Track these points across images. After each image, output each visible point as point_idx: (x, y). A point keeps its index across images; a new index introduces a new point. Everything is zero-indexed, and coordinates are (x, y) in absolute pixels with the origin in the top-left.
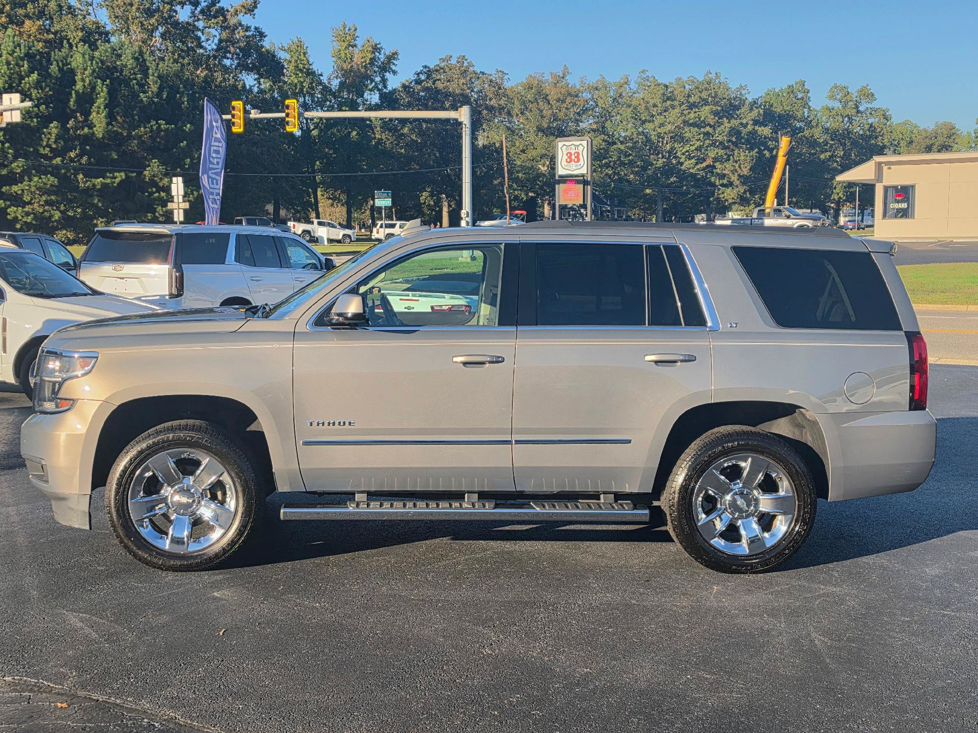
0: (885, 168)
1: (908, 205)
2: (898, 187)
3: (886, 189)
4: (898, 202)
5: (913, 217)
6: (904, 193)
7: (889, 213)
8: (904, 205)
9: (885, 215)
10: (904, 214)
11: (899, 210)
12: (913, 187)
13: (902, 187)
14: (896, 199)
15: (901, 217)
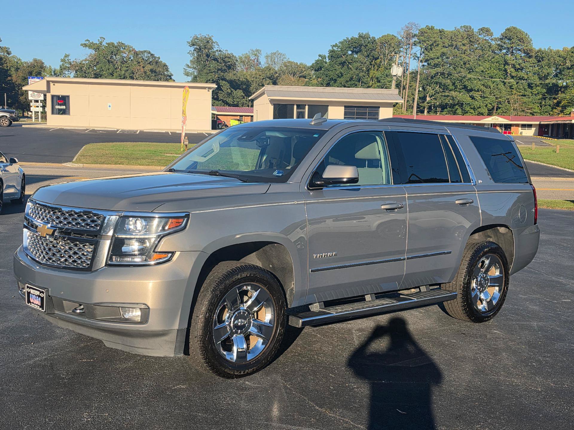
0: (52, 84)
1: (66, 107)
2: (59, 96)
3: (53, 97)
4: (60, 105)
5: (69, 114)
6: (63, 100)
7: (55, 111)
8: (64, 107)
9: (53, 113)
10: (64, 112)
11: (60, 110)
12: (68, 97)
13: (62, 96)
14: (58, 103)
15: (62, 114)
